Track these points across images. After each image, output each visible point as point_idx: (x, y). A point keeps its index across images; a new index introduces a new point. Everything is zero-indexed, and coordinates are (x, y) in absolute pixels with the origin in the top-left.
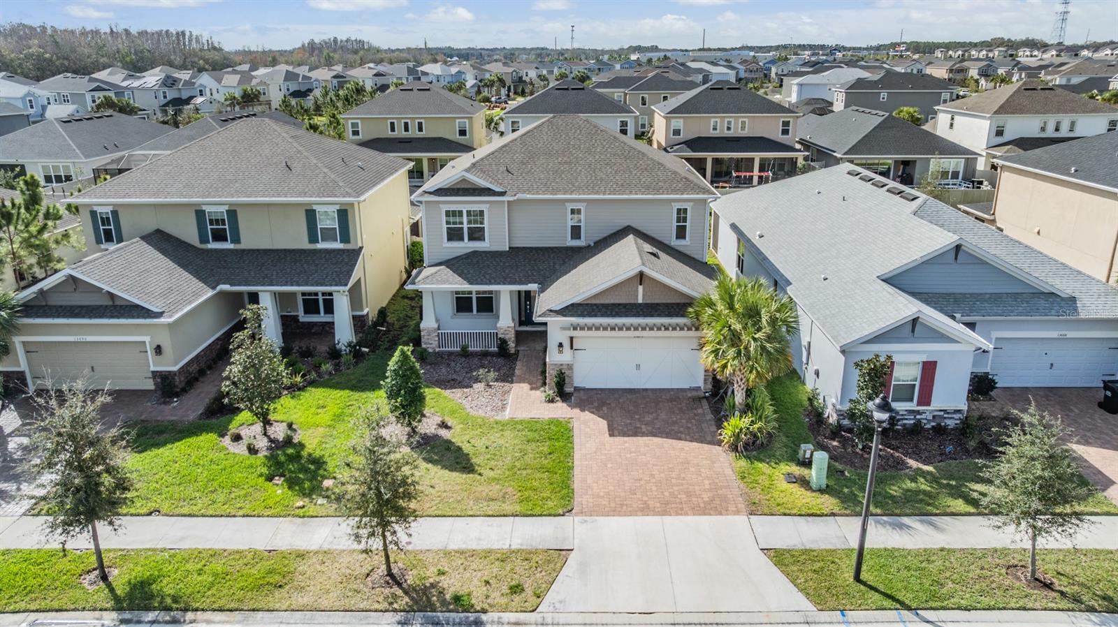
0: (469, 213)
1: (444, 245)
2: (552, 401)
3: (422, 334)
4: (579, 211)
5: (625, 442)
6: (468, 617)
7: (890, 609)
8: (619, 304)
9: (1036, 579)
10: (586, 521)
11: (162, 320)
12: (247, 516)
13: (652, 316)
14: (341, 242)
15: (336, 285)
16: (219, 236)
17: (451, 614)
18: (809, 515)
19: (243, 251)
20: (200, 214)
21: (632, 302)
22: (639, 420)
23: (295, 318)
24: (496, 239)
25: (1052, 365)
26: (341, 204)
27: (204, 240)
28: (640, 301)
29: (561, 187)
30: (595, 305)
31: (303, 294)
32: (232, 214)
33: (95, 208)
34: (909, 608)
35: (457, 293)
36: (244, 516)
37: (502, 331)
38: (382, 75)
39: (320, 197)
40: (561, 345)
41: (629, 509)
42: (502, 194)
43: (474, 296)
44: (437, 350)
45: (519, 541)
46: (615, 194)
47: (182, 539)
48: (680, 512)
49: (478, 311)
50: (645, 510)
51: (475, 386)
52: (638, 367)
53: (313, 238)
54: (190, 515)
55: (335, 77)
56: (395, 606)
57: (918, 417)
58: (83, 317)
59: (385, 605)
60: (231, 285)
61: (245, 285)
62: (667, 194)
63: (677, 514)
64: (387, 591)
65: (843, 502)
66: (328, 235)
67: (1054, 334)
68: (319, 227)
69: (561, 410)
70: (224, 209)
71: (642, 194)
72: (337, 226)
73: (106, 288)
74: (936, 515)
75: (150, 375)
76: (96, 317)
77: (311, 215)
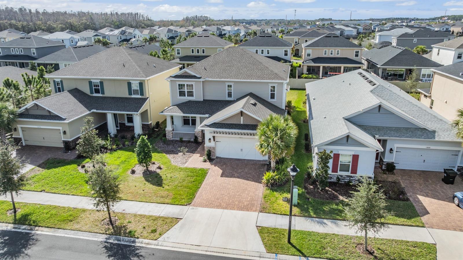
0: (187, 85)
1: (178, 98)
2: (205, 161)
3: (166, 132)
4: (231, 86)
5: (226, 179)
6: (131, 239)
7: (297, 256)
8: (234, 124)
9: (367, 250)
10: (193, 208)
11: (65, 121)
12: (73, 195)
13: (245, 129)
14: (140, 95)
15: (134, 112)
16: (97, 91)
17: (126, 237)
18: (284, 215)
19: (105, 97)
20: (90, 83)
21: (239, 123)
22: (236, 171)
23: (124, 124)
24: (198, 96)
25: (424, 161)
26: (140, 80)
27: (92, 93)
28: (242, 123)
29: (224, 76)
30: (224, 124)
31: (127, 115)
32: (101, 83)
33: (55, 79)
34: (305, 256)
35: (184, 117)
36: (72, 195)
37: (197, 133)
38: (206, 30)
39: (132, 77)
40: (210, 139)
41: (213, 205)
42: (200, 78)
43: (190, 119)
44: (172, 139)
45: (164, 214)
46: (245, 79)
47: (48, 201)
48: (233, 208)
49: (192, 125)
50: (219, 206)
51: (179, 154)
52: (242, 150)
53: (130, 94)
54: (54, 193)
55: (187, 31)
56: (107, 232)
57: (351, 179)
58: (39, 119)
59: (104, 232)
60: (97, 110)
61: (102, 110)
62: (266, 80)
63: (231, 209)
64: (107, 227)
65: (301, 211)
66: (136, 92)
67: (424, 147)
68: (132, 89)
69: (208, 165)
70: (98, 81)
71: (256, 80)
72: (139, 89)
73: (47, 109)
74: (340, 220)
75: (62, 142)
76: (43, 119)
77: (129, 84)
